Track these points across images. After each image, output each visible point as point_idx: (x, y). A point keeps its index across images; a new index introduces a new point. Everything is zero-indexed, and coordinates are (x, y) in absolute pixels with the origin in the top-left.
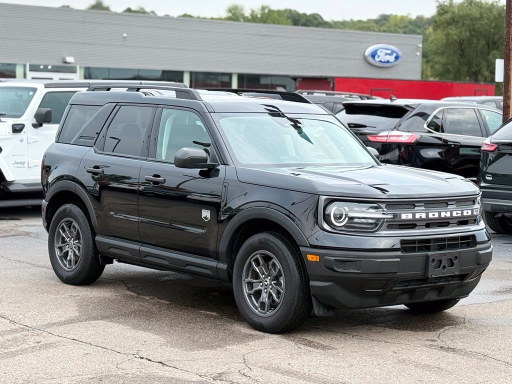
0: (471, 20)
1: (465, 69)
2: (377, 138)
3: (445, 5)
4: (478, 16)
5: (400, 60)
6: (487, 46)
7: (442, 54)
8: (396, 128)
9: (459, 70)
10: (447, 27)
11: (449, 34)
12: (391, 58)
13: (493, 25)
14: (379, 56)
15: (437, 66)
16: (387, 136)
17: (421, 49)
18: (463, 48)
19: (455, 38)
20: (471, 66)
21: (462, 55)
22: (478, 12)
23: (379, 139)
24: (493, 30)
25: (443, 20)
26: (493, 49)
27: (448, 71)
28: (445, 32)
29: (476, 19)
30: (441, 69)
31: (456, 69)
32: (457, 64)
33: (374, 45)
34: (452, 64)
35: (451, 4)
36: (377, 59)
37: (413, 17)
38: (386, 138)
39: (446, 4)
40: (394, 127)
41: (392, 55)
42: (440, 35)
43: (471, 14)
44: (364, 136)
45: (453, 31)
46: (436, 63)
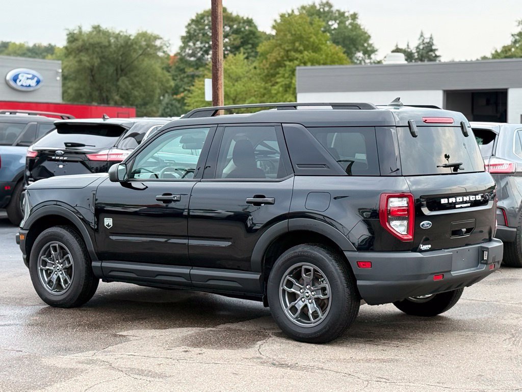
0: (101, 47)
1: (97, 93)
2: (97, 157)
3: (74, 34)
4: (107, 44)
5: (40, 84)
6: (115, 72)
7: (74, 79)
8: (116, 146)
9: (91, 95)
10: (78, 54)
11: (80, 61)
12: (33, 83)
13: (121, 53)
14: (20, 81)
15: (70, 91)
16: (108, 155)
17: (61, 74)
18: (93, 73)
19: (88, 64)
20: (102, 92)
21: (93, 81)
22: (107, 40)
23: (99, 158)
24: (120, 58)
25: (74, 47)
26: (121, 76)
27: (81, 96)
28: (77, 59)
29: (106, 47)
30: (74, 94)
31: (88, 94)
32: (89, 89)
33: (14, 69)
34: (84, 89)
35: (80, 32)
36: (19, 83)
37: (31, 45)
38: (106, 157)
39: (75, 32)
40: (113, 146)
41: (34, 79)
42: (72, 62)
43: (101, 43)
44: (84, 155)
45: (85, 58)
46: (69, 88)
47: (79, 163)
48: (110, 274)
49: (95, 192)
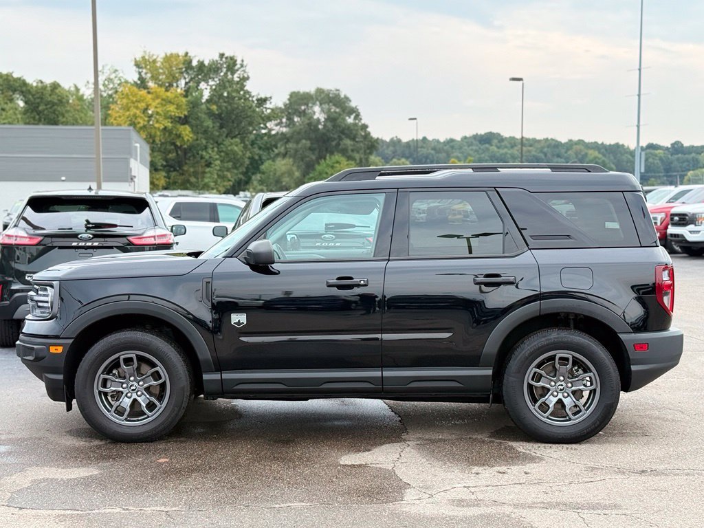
2: (143, 240)
47: (115, 249)
48: (235, 388)
49: (210, 280)
